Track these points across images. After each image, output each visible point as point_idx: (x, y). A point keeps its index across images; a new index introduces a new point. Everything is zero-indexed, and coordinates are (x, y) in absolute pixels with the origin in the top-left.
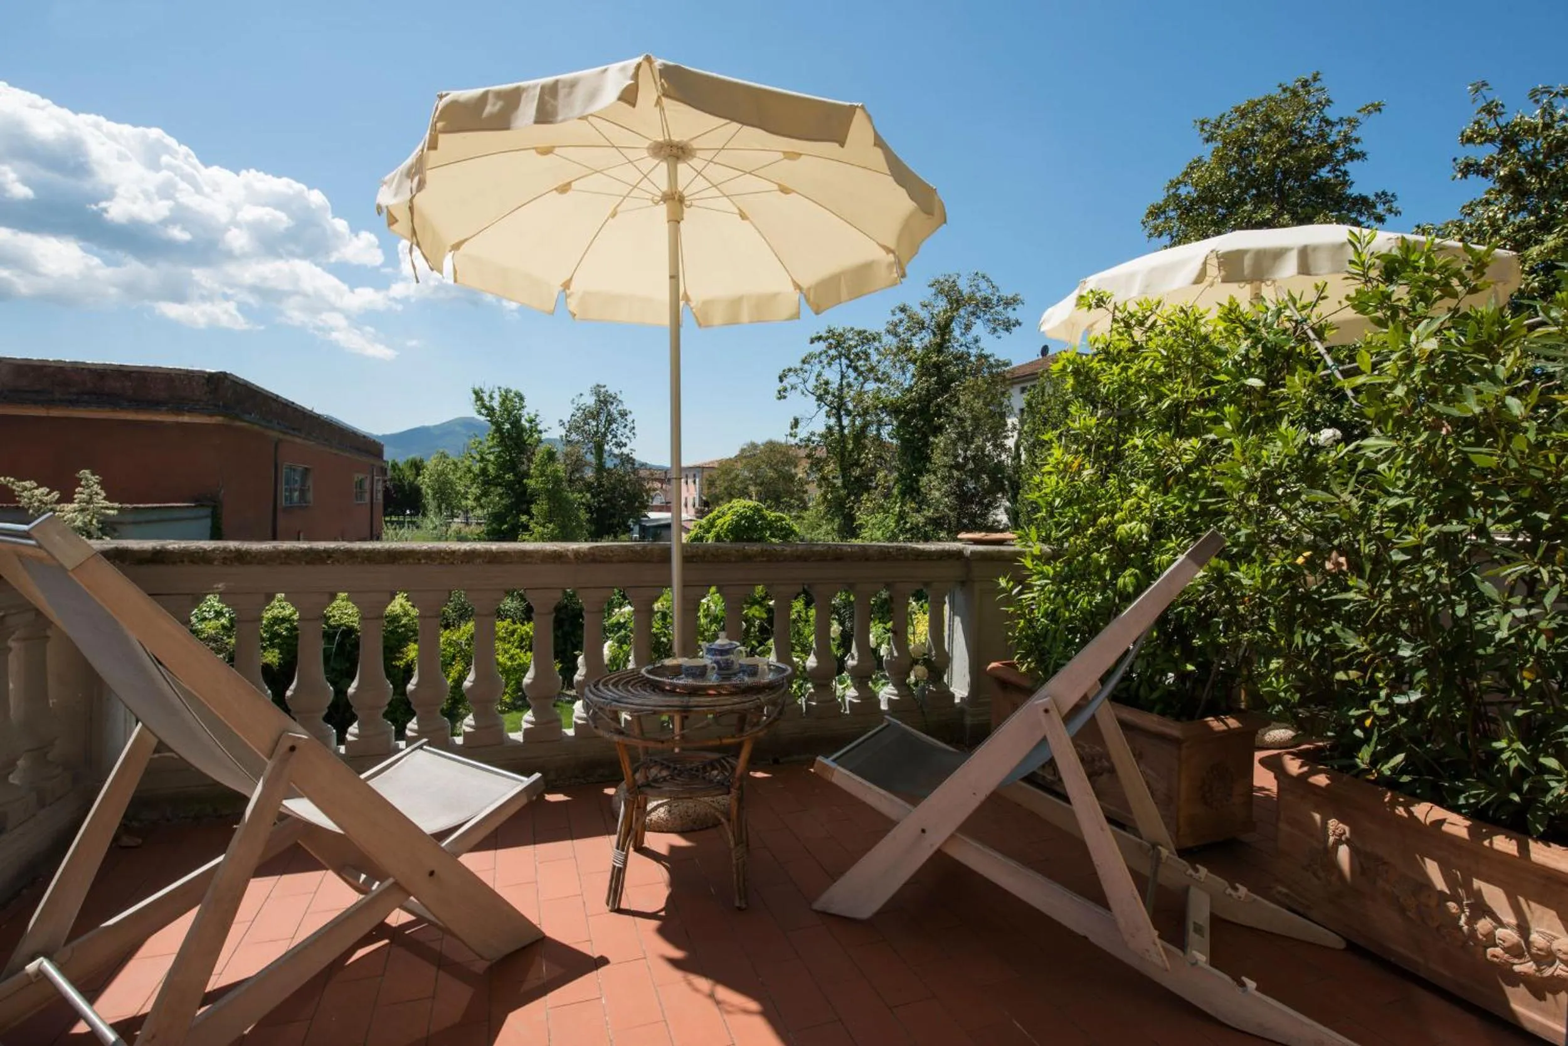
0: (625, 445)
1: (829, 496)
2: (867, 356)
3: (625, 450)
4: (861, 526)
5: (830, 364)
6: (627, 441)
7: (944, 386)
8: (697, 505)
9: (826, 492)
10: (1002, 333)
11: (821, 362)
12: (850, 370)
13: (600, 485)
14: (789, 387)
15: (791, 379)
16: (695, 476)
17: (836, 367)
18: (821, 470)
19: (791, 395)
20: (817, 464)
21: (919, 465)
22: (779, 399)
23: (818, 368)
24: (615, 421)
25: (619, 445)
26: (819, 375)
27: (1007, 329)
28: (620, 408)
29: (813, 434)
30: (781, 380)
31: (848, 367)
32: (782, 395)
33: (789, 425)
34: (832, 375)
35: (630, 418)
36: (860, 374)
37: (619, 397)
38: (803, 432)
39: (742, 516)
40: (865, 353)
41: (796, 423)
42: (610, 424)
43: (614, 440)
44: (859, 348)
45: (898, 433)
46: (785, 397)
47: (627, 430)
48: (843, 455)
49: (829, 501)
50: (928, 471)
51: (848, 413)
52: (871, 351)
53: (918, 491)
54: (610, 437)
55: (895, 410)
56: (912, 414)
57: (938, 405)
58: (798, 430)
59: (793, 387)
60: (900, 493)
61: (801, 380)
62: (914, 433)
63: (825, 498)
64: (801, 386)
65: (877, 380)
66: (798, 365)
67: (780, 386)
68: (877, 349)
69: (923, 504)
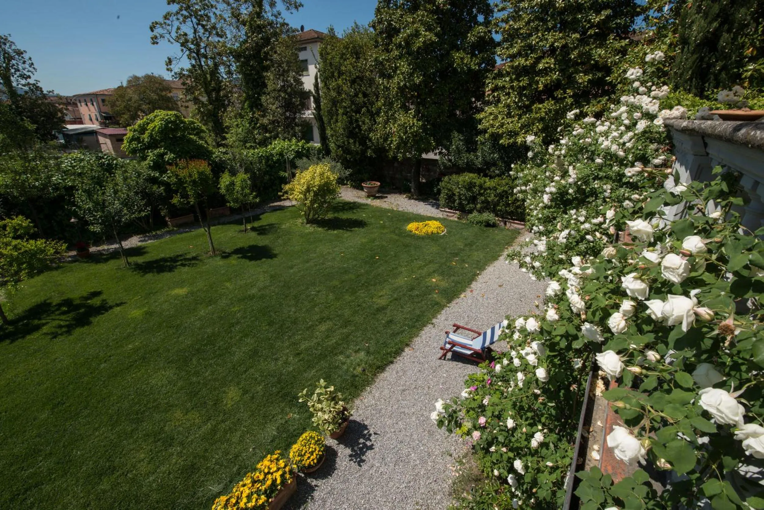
0: (29, 77)
1: (202, 110)
2: (209, 18)
3: (31, 81)
4: (228, 127)
5: (184, 22)
6: (29, 74)
7: (267, 41)
8: (99, 120)
9: (199, 108)
10: (294, 11)
11: (178, 19)
12: (200, 27)
13: (17, 107)
14: (158, 35)
15: (159, 31)
16: (91, 100)
17: (189, 23)
18: (193, 93)
19: (161, 41)
20: (189, 90)
21: (258, 90)
22: (154, 43)
23: (176, 24)
24: (12, 58)
25: (23, 76)
26: (178, 28)
27: (296, 8)
28: (13, 47)
29: (182, 69)
30: (152, 29)
31: (198, 24)
32: (154, 41)
33: (164, 63)
34: (188, 28)
35: (26, 56)
36: (206, 30)
37: (10, 39)
38: (176, 68)
39: (168, 122)
40: (206, 15)
41: (170, 61)
42: (9, 61)
43: (18, 73)
44: (202, 12)
45: (242, 70)
46: (157, 43)
47: (27, 66)
48: (206, 84)
49: (202, 113)
50: (265, 93)
51: (205, 56)
52: (211, 15)
53: (261, 105)
54: (13, 71)
55: (237, 55)
56: (248, 58)
57: (265, 52)
58: (172, 67)
59: (162, 36)
60: (249, 107)
61: (165, 31)
62: (251, 70)
63: (199, 111)
64: (167, 36)
65: (218, 35)
66: (161, 20)
67: (151, 34)
68: (214, 13)
69: (264, 112)
